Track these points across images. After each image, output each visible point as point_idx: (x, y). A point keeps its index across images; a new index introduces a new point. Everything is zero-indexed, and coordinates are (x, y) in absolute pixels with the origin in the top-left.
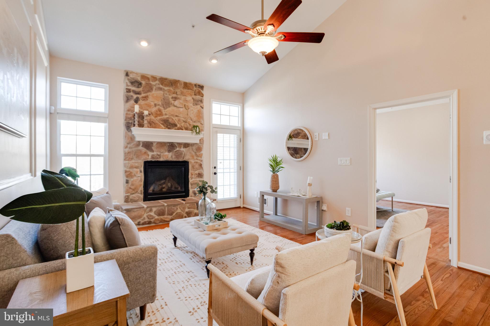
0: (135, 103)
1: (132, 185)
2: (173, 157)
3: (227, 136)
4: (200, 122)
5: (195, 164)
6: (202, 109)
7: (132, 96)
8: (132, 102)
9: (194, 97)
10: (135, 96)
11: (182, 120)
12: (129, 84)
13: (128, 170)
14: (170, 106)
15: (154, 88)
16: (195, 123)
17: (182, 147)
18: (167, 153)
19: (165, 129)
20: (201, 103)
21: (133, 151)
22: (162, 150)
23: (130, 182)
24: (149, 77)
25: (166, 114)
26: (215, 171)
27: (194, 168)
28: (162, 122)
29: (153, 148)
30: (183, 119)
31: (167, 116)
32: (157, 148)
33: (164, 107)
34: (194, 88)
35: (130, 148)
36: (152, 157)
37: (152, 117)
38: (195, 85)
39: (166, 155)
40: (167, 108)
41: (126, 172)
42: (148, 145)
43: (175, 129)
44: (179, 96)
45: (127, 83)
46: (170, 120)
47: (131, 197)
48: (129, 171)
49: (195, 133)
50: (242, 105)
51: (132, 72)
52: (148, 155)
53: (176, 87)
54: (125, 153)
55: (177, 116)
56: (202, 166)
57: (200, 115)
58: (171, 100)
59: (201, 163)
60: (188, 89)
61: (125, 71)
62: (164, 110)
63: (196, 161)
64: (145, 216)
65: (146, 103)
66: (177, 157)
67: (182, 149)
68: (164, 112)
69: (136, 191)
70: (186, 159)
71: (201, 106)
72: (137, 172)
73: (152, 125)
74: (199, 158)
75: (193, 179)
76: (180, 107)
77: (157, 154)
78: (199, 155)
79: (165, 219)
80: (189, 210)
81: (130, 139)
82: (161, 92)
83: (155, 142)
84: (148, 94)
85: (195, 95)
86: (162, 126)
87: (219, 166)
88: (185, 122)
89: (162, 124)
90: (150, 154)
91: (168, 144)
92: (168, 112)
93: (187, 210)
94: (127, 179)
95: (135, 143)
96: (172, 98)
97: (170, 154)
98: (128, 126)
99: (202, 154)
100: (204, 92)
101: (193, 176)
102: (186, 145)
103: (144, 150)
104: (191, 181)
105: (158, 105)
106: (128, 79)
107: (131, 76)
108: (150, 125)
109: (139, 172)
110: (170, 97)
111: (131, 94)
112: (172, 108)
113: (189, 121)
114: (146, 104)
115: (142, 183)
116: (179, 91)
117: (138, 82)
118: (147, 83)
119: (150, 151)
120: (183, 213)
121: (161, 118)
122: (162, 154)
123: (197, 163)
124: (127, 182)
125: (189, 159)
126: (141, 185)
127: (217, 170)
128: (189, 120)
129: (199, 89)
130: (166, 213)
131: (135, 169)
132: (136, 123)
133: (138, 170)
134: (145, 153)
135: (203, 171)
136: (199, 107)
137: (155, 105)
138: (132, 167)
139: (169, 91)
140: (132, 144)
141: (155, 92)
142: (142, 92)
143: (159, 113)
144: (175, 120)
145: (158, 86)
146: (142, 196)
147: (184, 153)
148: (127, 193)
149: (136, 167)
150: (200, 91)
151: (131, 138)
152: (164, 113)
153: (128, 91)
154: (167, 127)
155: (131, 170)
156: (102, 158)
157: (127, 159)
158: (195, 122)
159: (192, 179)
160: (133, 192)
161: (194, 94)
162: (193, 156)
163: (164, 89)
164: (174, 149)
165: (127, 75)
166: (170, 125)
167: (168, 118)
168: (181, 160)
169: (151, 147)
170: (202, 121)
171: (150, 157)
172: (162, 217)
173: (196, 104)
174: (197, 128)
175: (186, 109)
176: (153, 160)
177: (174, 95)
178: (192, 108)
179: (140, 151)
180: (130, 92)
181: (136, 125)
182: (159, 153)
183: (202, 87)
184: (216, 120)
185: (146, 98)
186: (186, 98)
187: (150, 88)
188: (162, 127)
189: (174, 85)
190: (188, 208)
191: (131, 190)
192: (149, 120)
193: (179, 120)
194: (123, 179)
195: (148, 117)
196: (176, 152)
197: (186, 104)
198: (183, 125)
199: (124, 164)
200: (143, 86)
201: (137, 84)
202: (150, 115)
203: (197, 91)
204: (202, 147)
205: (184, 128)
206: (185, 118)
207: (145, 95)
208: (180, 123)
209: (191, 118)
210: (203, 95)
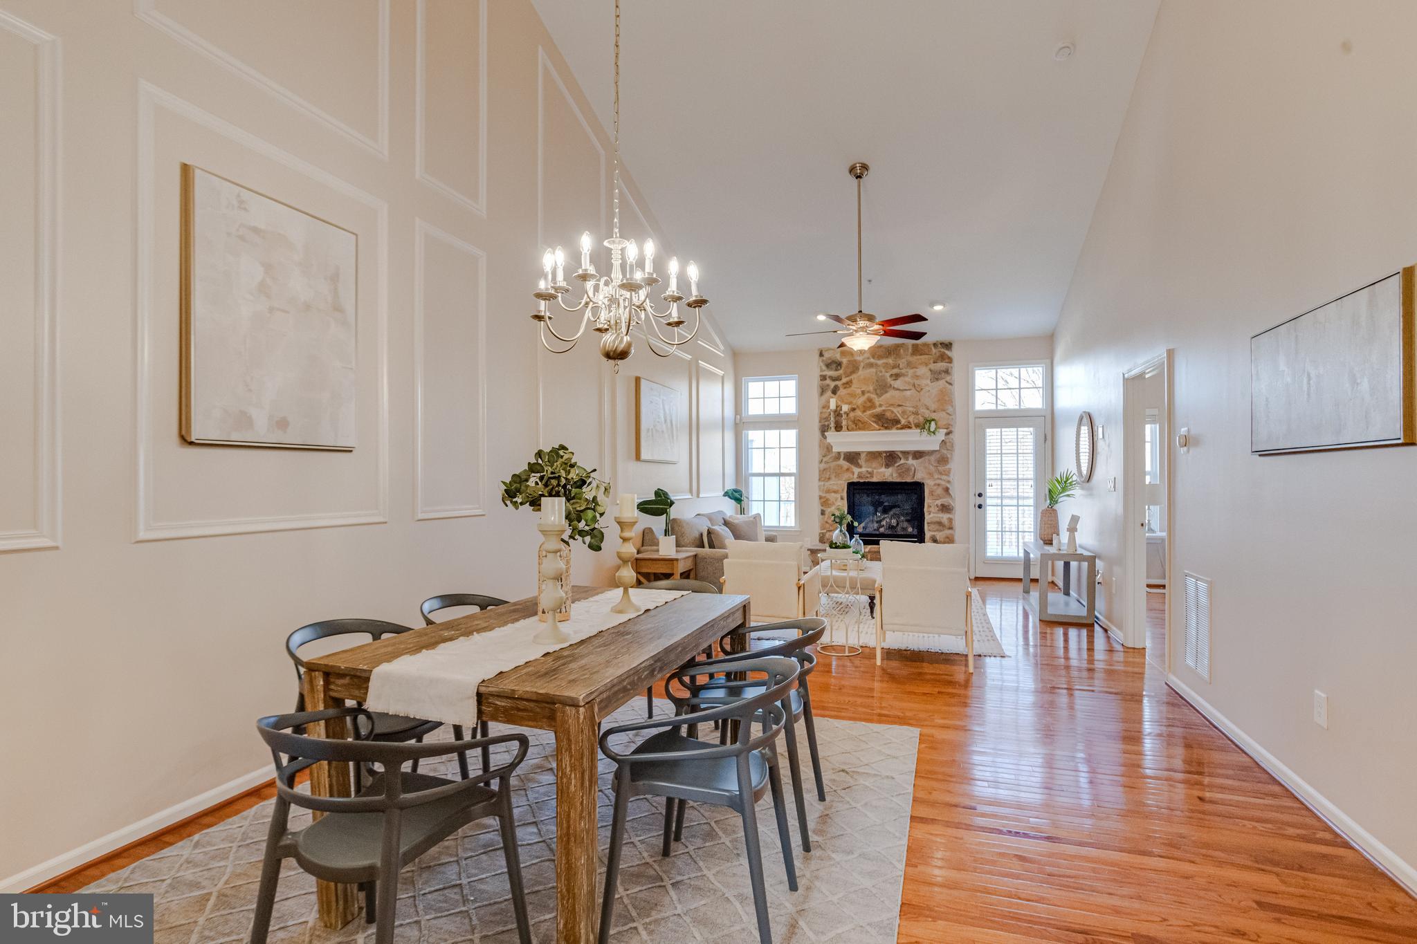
0: (832, 395)
2: (895, 475)
3: (1010, 433)
4: (945, 410)
5: (935, 487)
6: (950, 386)
7: (828, 385)
8: (829, 393)
9: (932, 366)
10: (833, 384)
11: (910, 412)
12: (824, 368)
13: (824, 495)
14: (888, 390)
15: (862, 364)
16: (935, 414)
17: (910, 458)
18: (883, 469)
19: (879, 430)
20: (946, 375)
21: (830, 467)
22: (874, 465)
23: (827, 513)
25: (881, 405)
26: (979, 501)
27: (932, 495)
28: (873, 419)
29: (861, 462)
30: (911, 409)
31: (883, 408)
32: (867, 461)
33: (877, 394)
34: (932, 350)
35: (826, 463)
36: (859, 477)
37: (858, 413)
38: (935, 345)
39: (881, 472)
40: (882, 394)
41: (821, 498)
42: (852, 458)
43: (898, 429)
44: (903, 371)
45: (821, 367)
46: (888, 415)
47: (828, 536)
48: (825, 497)
49: (926, 432)
50: (1048, 361)
51: (828, 349)
52: (854, 473)
53: (898, 356)
54: (820, 471)
55: (899, 406)
56: (951, 492)
57: (945, 400)
58: (889, 379)
59: (948, 485)
60: (921, 355)
61: (819, 349)
62: (878, 398)
63: (939, 482)
65: (848, 392)
66: (900, 475)
67: (911, 461)
68: (877, 401)
70: (918, 478)
71: (947, 382)
72: (837, 498)
73: (858, 425)
74: (944, 477)
75: (932, 515)
76: (907, 390)
77: (867, 471)
78: (944, 471)
81: (825, 450)
82: (873, 370)
83: (863, 452)
84: (852, 377)
85: (934, 363)
86: (875, 425)
87: (991, 492)
88: (916, 414)
89: (874, 422)
90: (856, 470)
91: (885, 455)
92: (882, 403)
94: (822, 508)
95: (834, 455)
96: (891, 375)
97: (890, 470)
98: (824, 430)
99: (950, 470)
100: (954, 353)
101: (932, 509)
102: (918, 455)
103: (845, 464)
104: (928, 518)
105: (869, 392)
106: (823, 361)
107: (827, 355)
108: (856, 426)
109: (839, 499)
110: (888, 375)
111: (828, 381)
112: (891, 393)
113: (922, 411)
114: (848, 394)
116: (902, 362)
117: (837, 362)
118: (849, 361)
119: (856, 467)
121: (873, 412)
122: (875, 471)
123: (939, 485)
124: (823, 513)
125: (923, 479)
127: (985, 501)
128: (922, 409)
129: (942, 350)
131: (833, 494)
132: (832, 425)
133: (838, 496)
134: (848, 469)
135: (953, 500)
136: (941, 383)
137: (863, 393)
138: (828, 491)
139: (886, 366)
140: (829, 457)
141: (862, 373)
142: (843, 376)
143: (870, 404)
144: (897, 411)
145: (868, 361)
147: (913, 469)
148: (823, 529)
149: (835, 492)
150: (946, 353)
151: (828, 448)
152: (877, 404)
153: (823, 378)
154: (882, 426)
155: (828, 496)
156: (793, 478)
157: (823, 479)
158: (934, 412)
159: (929, 514)
160: (831, 529)
161: (932, 361)
162: (931, 474)
163: (876, 365)
164: (895, 462)
165: (821, 355)
167: (884, 411)
168: (909, 480)
169: (857, 461)
170: (950, 407)
171: (856, 476)
173: (937, 379)
174: (930, 424)
175: (917, 390)
176: (862, 481)
177: (895, 371)
178: (927, 388)
179: (840, 467)
180: (826, 379)
181: (833, 429)
182: (870, 470)
183: (948, 346)
184: (983, 402)
185: (848, 384)
186: (916, 372)
187: (855, 368)
188: (875, 428)
189: (894, 354)
191: (828, 526)
192: (852, 418)
193: (904, 412)
194: (817, 508)
195: (852, 413)
196: (899, 466)
197: (917, 382)
198: (911, 419)
199: (819, 486)
200: (844, 365)
201: (835, 365)
202: (854, 410)
203: (938, 354)
204: (949, 456)
205: (913, 426)
206: (916, 407)
207: (847, 379)
208: (906, 417)
209: (926, 405)
210: (950, 360)
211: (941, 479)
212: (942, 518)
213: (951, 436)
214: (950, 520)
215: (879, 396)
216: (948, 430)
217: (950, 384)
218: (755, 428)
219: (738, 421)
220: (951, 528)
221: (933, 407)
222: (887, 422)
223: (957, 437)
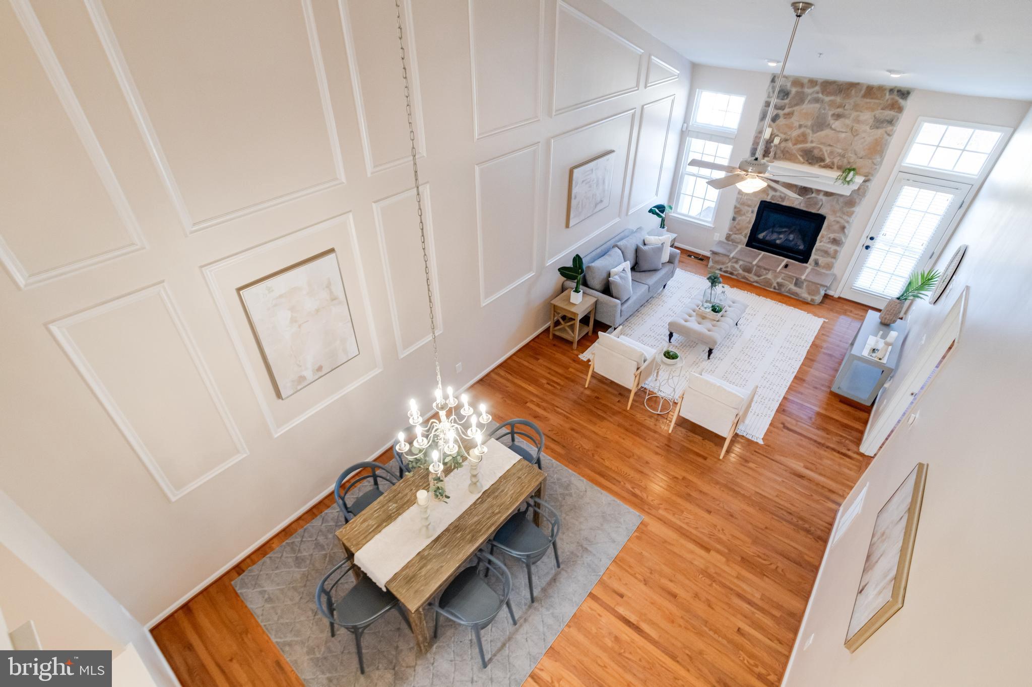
1: (738, 224)
2: (803, 204)
3: (927, 193)
4: (871, 159)
5: (833, 223)
6: (888, 137)
7: (770, 112)
8: (768, 121)
9: (879, 113)
10: (774, 112)
11: (838, 153)
12: (772, 94)
13: (738, 206)
14: (825, 128)
15: (809, 98)
17: (821, 195)
19: (803, 164)
20: (889, 125)
23: (737, 220)
24: (806, 81)
25: (812, 142)
26: (869, 243)
27: (829, 228)
28: (801, 153)
30: (840, 151)
31: (813, 145)
33: (813, 130)
34: (885, 95)
36: (773, 199)
37: (790, 144)
38: (891, 90)
40: (818, 131)
41: (736, 207)
43: (820, 166)
44: (847, 112)
45: (769, 93)
46: (816, 152)
47: (733, 237)
48: (739, 208)
49: (842, 181)
50: (1010, 131)
51: (781, 76)
52: (768, 195)
53: (848, 96)
55: (830, 145)
56: (846, 231)
57: (877, 149)
58: (829, 118)
59: (846, 225)
60: (872, 98)
61: (773, 74)
62: (812, 134)
63: (838, 219)
64: (729, 264)
65: (787, 123)
66: (809, 205)
67: (820, 199)
68: (810, 137)
69: (740, 232)
70: (822, 212)
71: (886, 132)
72: (748, 212)
74: (846, 217)
76: (843, 132)
77: (780, 196)
78: (847, 212)
79: (749, 279)
80: (782, 281)
82: (818, 106)
84: (795, 108)
85: (882, 109)
86: (800, 158)
87: (882, 238)
88: (842, 156)
89: (801, 156)
90: (772, 193)
92: (815, 140)
93: (780, 280)
94: (735, 216)
96: (834, 115)
97: (800, 200)
98: (754, 153)
99: (853, 213)
100: (908, 103)
101: (824, 240)
102: (829, 195)
104: (818, 244)
105: (805, 127)
106: (773, 87)
107: (779, 82)
108: (783, 155)
109: (750, 212)
110: (830, 113)
111: (771, 109)
112: (826, 132)
113: (850, 155)
114: (786, 125)
115: (751, 226)
116: (850, 103)
117: (784, 92)
118: (798, 92)
119: (773, 190)
120: (773, 280)
121: (802, 147)
122: (787, 197)
123: (838, 222)
124: (734, 219)
125: (827, 214)
126: (747, 228)
127: (874, 243)
128: (851, 153)
129: (897, 98)
130: (754, 271)
131: (746, 207)
133: (750, 209)
134: (764, 191)
135: (846, 237)
136: (880, 132)
137: (800, 126)
138: (743, 205)
139: (832, 104)
141: (807, 107)
142: (787, 106)
143: (803, 138)
144: (826, 150)
145: (815, 95)
146: (745, 240)
147: (821, 203)
148: (731, 231)
149: (749, 206)
150: (897, 102)
152: (810, 139)
153: (768, 104)
154: (807, 161)
155: (742, 207)
158: (861, 158)
159: (821, 242)
160: (737, 232)
161: (880, 108)
162: (835, 212)
163: (823, 100)
164: (807, 195)
165: (773, 80)
166: (812, 159)
167: (814, 148)
168: (814, 211)
170: (878, 157)
171: (769, 197)
172: (746, 274)
173: (877, 128)
174: (849, 173)
175: (853, 134)
176: (773, 202)
177: (840, 110)
178: (863, 135)
180: (770, 106)
182: (783, 195)
183: (905, 94)
185: (789, 115)
186: (859, 116)
187: (801, 99)
188: (800, 160)
189: (844, 94)
190: (782, 279)
191: (735, 229)
192: (782, 149)
193: (831, 153)
194: (731, 214)
195: (784, 142)
196: (809, 198)
197: (856, 126)
198: (836, 161)
199: (737, 198)
200: (790, 96)
201: (782, 94)
202: (786, 140)
203: (889, 102)
204: (857, 200)
205: (835, 167)
206: (846, 150)
207: (790, 110)
208: (832, 157)
209: (855, 151)
210: (900, 109)
211: (842, 218)
212: (830, 248)
213: (867, 184)
214: (836, 252)
215: (814, 132)
216: (867, 178)
217: (889, 135)
218: (697, 137)
219: (684, 129)
220: (834, 257)
221: (862, 153)
222: (812, 158)
223: (873, 186)
